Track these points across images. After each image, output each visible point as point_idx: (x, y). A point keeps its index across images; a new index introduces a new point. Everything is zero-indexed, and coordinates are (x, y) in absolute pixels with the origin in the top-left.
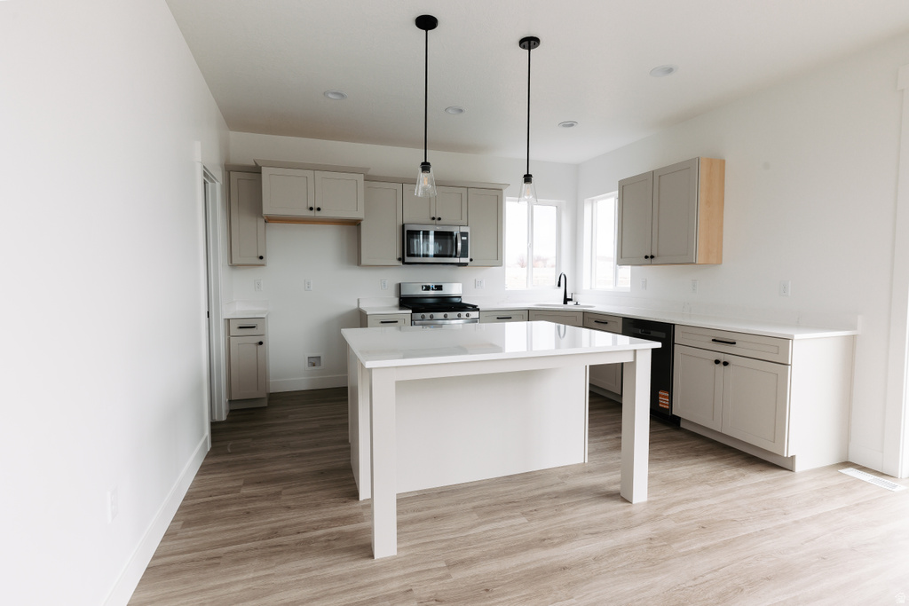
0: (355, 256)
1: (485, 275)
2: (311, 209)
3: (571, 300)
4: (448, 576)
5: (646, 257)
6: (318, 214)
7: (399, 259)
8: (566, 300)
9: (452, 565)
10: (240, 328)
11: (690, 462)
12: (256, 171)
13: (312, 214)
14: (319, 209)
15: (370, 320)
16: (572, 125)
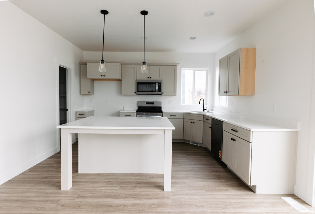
0: (120, 92)
1: (172, 99)
2: (102, 76)
3: (206, 110)
4: (74, 199)
5: (225, 92)
6: (104, 78)
7: (135, 93)
8: (204, 110)
9: (79, 197)
10: (79, 115)
11: (210, 181)
12: (85, 64)
13: (102, 77)
14: (104, 76)
15: (121, 114)
16: (194, 39)
